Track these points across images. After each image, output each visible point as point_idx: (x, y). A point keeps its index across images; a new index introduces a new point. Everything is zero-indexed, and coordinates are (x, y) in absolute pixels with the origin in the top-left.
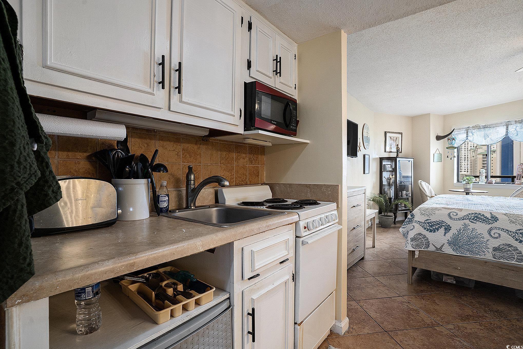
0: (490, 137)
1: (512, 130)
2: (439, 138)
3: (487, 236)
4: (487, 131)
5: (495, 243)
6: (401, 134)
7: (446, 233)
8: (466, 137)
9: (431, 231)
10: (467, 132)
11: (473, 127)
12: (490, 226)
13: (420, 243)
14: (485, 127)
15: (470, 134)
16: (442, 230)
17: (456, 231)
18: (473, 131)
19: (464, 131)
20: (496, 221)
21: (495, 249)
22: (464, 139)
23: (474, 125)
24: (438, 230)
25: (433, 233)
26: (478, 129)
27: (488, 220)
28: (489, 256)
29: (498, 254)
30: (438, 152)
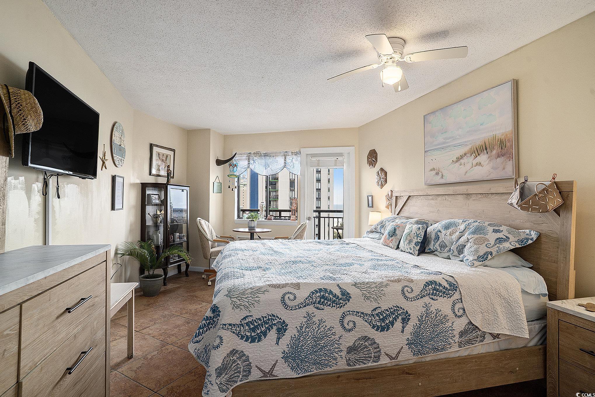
0: (270, 166)
1: (289, 161)
2: (219, 162)
3: (338, 330)
4: (269, 160)
5: (349, 340)
6: (174, 151)
7: (279, 339)
8: (247, 164)
9: (253, 341)
10: (249, 159)
11: (254, 153)
12: (343, 310)
13: (235, 370)
14: (266, 155)
15: (252, 162)
16: (273, 334)
17: (295, 332)
18: (255, 158)
19: (245, 157)
20: (349, 300)
21: (351, 350)
22: (245, 167)
23: (255, 151)
24: (265, 334)
25: (258, 344)
26: (259, 156)
27: (339, 301)
28: (341, 365)
29: (353, 356)
30: (217, 181)
